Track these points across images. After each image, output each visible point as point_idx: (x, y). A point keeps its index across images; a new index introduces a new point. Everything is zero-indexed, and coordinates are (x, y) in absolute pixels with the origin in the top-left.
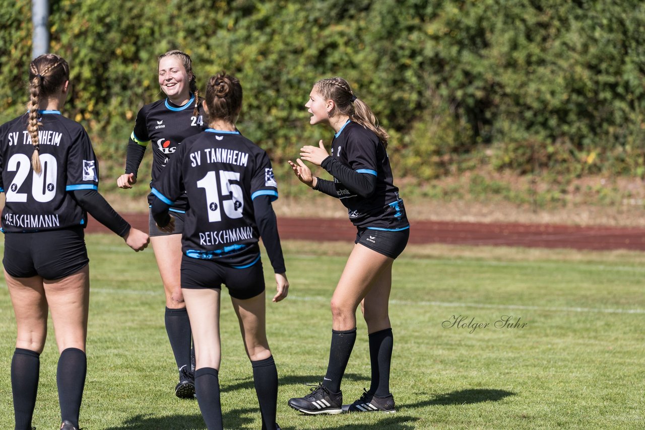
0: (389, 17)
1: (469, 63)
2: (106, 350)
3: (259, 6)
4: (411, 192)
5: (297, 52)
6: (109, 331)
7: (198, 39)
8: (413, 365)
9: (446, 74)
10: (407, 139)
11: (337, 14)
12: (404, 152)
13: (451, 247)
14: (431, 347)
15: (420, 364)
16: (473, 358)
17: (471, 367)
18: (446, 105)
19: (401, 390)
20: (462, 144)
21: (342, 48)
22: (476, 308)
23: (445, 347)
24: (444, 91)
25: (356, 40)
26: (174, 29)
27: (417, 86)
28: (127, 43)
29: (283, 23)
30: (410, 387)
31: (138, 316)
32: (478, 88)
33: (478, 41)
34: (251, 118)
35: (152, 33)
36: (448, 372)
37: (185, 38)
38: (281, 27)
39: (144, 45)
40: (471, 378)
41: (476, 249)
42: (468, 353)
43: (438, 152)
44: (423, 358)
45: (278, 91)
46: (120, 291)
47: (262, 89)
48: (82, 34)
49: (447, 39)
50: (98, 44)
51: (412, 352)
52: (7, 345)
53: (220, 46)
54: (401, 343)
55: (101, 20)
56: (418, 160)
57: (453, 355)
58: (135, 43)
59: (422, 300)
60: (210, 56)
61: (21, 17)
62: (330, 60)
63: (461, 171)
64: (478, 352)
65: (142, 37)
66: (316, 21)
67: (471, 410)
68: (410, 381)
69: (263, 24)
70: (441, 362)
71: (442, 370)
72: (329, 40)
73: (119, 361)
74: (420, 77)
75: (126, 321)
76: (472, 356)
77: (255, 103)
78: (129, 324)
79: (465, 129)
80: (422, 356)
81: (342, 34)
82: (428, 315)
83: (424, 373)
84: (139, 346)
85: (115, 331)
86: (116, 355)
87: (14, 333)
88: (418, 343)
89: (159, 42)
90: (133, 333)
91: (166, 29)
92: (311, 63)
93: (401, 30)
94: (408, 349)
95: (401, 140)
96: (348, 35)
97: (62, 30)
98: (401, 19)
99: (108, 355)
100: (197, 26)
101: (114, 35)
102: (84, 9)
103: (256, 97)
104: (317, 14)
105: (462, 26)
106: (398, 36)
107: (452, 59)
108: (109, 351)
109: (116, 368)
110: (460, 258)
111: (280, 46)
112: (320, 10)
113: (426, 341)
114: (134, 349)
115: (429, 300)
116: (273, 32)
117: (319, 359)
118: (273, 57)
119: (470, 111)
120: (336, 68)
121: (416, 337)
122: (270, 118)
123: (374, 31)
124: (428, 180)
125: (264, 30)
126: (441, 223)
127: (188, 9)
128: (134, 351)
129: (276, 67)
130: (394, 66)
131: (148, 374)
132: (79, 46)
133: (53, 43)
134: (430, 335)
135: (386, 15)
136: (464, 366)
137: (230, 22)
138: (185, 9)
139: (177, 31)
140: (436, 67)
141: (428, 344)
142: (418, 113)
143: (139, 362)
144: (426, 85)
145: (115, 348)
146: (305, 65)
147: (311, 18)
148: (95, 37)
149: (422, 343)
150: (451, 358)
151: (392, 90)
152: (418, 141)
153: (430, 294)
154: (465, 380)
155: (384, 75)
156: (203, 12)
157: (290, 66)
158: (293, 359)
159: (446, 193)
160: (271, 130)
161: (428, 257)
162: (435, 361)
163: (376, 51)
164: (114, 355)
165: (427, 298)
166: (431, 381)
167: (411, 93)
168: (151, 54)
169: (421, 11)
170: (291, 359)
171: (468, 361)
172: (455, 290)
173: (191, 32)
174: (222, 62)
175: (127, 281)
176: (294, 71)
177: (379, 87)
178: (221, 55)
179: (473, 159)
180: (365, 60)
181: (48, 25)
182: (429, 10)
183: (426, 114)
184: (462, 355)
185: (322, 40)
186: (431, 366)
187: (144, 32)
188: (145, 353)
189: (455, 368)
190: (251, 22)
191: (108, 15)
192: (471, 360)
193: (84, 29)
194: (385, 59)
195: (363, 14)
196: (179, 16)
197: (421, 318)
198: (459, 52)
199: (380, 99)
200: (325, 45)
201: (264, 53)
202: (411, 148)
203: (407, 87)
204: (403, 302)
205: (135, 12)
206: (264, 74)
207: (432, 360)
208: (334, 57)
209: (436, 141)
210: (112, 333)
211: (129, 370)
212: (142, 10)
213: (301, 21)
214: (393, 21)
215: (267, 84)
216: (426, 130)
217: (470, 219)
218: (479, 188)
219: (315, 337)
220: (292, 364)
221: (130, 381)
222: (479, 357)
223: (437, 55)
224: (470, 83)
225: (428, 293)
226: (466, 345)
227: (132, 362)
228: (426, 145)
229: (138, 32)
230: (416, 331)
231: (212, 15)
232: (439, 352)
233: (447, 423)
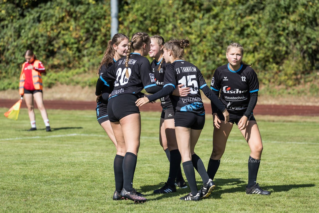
0: (273, 13)
1: (310, 33)
2: (144, 164)
3: (214, 8)
4: (283, 92)
5: (231, 29)
6: (146, 156)
7: (186, 23)
8: (284, 171)
9: (299, 38)
10: (281, 68)
11: (249, 12)
12: (280, 74)
13: (301, 117)
14: (292, 162)
15: (287, 170)
16: (311, 167)
17: (310, 171)
18: (299, 53)
19: (278, 182)
20: (306, 70)
21: (251, 27)
22: (313, 145)
23: (298, 162)
24: (298, 46)
25: (258, 23)
26: (175, 19)
27: (286, 44)
28: (153, 25)
29: (224, 16)
30: (282, 181)
31: (159, 149)
32: (313, 45)
33: (314, 23)
34: (210, 59)
35: (165, 20)
36: (300, 174)
37: (180, 23)
38: (224, 18)
39: (161, 26)
40: (310, 176)
41: (312, 118)
42: (309, 165)
43: (295, 74)
44: (288, 168)
45: (222, 46)
46: (150, 138)
47: (215, 46)
48: (133, 22)
49: (299, 22)
50: (141, 26)
51: (283, 165)
52: (99, 162)
53: (196, 26)
54: (278, 161)
55: (142, 15)
56: (286, 77)
57: (302, 166)
58: (157, 26)
59: (288, 141)
60: (191, 31)
61: (106, 14)
62: (246, 32)
63: (305, 82)
64: (314, 165)
65: (161, 23)
66: (240, 15)
67: (310, 191)
68: (282, 178)
69: (215, 16)
70: (297, 169)
71: (297, 173)
72: (245, 23)
73: (150, 170)
74: (287, 40)
75: (153, 151)
76: (311, 166)
77: (212, 52)
78: (155, 153)
79: (308, 63)
80: (288, 166)
81: (251, 21)
82: (291, 148)
83: (289, 175)
84: (159, 162)
85: (148, 156)
86: (149, 167)
87: (102, 157)
88: (286, 161)
89: (168, 25)
90: (157, 156)
91: (171, 19)
92: (237, 34)
93: (278, 19)
94: (282, 164)
95: (278, 68)
96: (254, 21)
97: (124, 20)
98: (278, 13)
99: (145, 167)
100: (186, 17)
101: (148, 22)
102: (135, 10)
103: (212, 49)
104: (240, 12)
105: (306, 16)
106: (277, 21)
107: (301, 31)
108: (145, 165)
109: (149, 172)
110: (305, 122)
111: (223, 26)
112: (241, 10)
113: (290, 160)
114: (157, 164)
115: (291, 141)
116: (220, 20)
117: (241, 168)
118: (220, 31)
119: (309, 55)
120: (249, 36)
121: (285, 158)
122: (218, 59)
123: (266, 19)
124: (291, 86)
125: (216, 19)
126: (296, 106)
127: (181, 10)
128: (157, 165)
129: (221, 36)
130: (275, 35)
131: (163, 175)
132: (132, 27)
133: (121, 26)
134: (292, 157)
135: (271, 12)
136: (307, 171)
137: (200, 15)
138: (180, 10)
139: (176, 20)
140: (294, 35)
141: (290, 161)
142: (286, 56)
143: (159, 170)
144: (290, 43)
145: (148, 163)
146: (235, 35)
147: (238, 13)
148: (139, 23)
149: (288, 161)
150: (301, 167)
151: (274, 46)
152: (286, 69)
153: (292, 138)
154: (308, 177)
155: (271, 39)
156: (188, 11)
157: (228, 35)
158: (229, 168)
159: (299, 93)
160: (219, 64)
161: (291, 121)
162: (294, 169)
163: (267, 28)
164: (148, 166)
165: (290, 140)
166: (292, 178)
167: (283, 47)
168: (165, 30)
169: (288, 10)
170: (228, 168)
171: (309, 169)
172: (303, 137)
173: (183, 20)
174: (197, 34)
175: (154, 133)
176: (229, 37)
177: (268, 44)
178: (196, 30)
179: (311, 77)
180: (262, 32)
181: (118, 17)
182: (291, 9)
183: (290, 57)
184: (306, 166)
185: (242, 24)
186: (292, 171)
187: (161, 20)
188: (162, 166)
189: (303, 172)
190: (210, 15)
191: (145, 13)
192: (310, 168)
193: (134, 19)
194: (271, 32)
195: (261, 11)
196: (177, 13)
197: (288, 149)
198: (305, 28)
199: (269, 50)
200: (244, 25)
201: (216, 29)
202: (283, 72)
203: (281, 44)
204: (279, 142)
205: (158, 11)
206: (216, 39)
207: (292, 168)
208: (248, 31)
209: (294, 69)
210: (147, 157)
211: (154, 173)
212: (161, 10)
213: (233, 15)
214: (275, 15)
215: (217, 43)
216: (290, 64)
217: (310, 104)
218: (314, 90)
219: (239, 158)
220: (229, 170)
221: (155, 179)
222: (314, 167)
223: (295, 30)
224: (310, 42)
225: (290, 138)
226: (308, 162)
227: (156, 170)
228: (290, 71)
229: (159, 20)
230: (285, 155)
231: (192, 12)
232: (296, 165)
233: (299, 197)
